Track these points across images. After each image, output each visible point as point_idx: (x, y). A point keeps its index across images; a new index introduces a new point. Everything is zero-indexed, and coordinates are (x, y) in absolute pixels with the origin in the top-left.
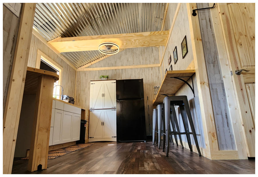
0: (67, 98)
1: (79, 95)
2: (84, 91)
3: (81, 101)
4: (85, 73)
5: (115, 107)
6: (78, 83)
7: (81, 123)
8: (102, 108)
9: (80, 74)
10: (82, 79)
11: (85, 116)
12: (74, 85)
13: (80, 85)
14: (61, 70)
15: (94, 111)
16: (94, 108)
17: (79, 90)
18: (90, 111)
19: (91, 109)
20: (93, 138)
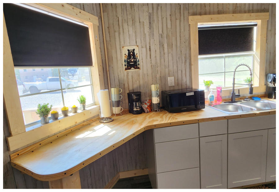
0: (275, 80)
14: (260, 20)
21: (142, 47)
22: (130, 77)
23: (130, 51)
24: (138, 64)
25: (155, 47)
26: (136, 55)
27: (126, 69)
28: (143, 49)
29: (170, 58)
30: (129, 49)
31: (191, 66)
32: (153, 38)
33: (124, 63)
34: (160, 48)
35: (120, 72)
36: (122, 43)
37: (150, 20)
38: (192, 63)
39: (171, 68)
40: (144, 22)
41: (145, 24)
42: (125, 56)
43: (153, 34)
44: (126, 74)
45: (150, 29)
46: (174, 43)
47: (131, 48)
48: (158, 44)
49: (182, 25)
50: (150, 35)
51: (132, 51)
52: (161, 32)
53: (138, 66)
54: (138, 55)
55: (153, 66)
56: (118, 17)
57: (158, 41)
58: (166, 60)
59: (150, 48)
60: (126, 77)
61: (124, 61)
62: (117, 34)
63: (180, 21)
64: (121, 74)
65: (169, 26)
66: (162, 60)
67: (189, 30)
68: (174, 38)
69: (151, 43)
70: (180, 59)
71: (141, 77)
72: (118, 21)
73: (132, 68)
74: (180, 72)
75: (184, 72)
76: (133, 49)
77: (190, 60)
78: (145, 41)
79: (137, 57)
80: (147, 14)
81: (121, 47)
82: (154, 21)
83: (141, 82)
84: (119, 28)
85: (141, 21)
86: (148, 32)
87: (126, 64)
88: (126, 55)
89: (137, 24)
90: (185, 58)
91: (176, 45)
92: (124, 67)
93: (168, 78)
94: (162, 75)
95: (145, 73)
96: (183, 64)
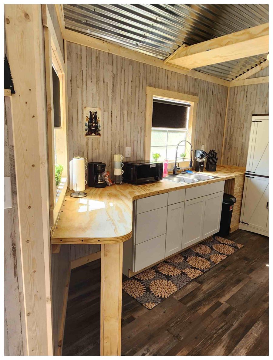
0: (202, 156)
1: (231, 136)
2: (241, 128)
3: (233, 148)
4: (245, 90)
6: (231, 112)
7: (223, 204)
9: (236, 92)
10: (238, 103)
12: (222, 117)
13: (233, 117)
14: (193, 102)
15: (253, 178)
16: (254, 172)
17: (231, 126)
18: (246, 176)
19: (248, 173)
20: (248, 224)
21: (105, 111)
22: (90, 144)
23: (92, 114)
24: (99, 129)
25: (116, 113)
26: (98, 119)
27: (86, 135)
28: (105, 113)
29: (129, 126)
30: (91, 111)
31: (145, 137)
32: (115, 103)
33: (85, 127)
34: (120, 115)
35: (80, 137)
36: (85, 102)
37: (113, 82)
38: (147, 134)
39: (129, 137)
40: (108, 83)
41: (109, 85)
42: (86, 119)
43: (116, 99)
44: (86, 140)
45: (113, 91)
46: (133, 112)
47: (93, 111)
48: (119, 109)
49: (140, 94)
50: (112, 98)
51: (94, 114)
52: (122, 98)
53: (99, 132)
54: (100, 119)
55: (113, 134)
56: (83, 71)
57: (120, 107)
58: (125, 128)
59: (111, 113)
60: (85, 144)
61: (85, 124)
62: (80, 90)
63: (139, 89)
64: (80, 140)
65: (130, 93)
66: (122, 128)
67: (146, 101)
68: (133, 106)
69: (113, 108)
70: (137, 129)
71: (101, 144)
72: (82, 76)
73: (93, 134)
74: (136, 142)
75: (139, 142)
76: (95, 112)
77: (145, 131)
78: (108, 105)
79: (99, 121)
80: (112, 74)
81: (83, 108)
82: (117, 83)
83: (101, 151)
84: (83, 84)
85: (105, 81)
86: (111, 95)
87: (87, 128)
88: (88, 117)
89: (101, 83)
90: (141, 128)
91: (135, 114)
92: (85, 132)
93: (126, 148)
94: (121, 144)
95: (105, 140)
96: (139, 134)
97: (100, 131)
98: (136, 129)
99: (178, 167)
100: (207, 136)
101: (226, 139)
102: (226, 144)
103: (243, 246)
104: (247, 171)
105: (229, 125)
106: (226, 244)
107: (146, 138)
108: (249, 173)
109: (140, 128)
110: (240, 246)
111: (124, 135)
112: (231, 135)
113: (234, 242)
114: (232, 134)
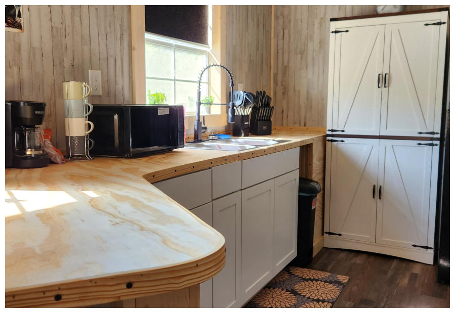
0: (246, 103)
1: (286, 69)
2: (303, 53)
3: (291, 93)
5: (433, 133)
6: (281, 21)
7: (300, 196)
8: (378, 134)
11: (311, 165)
12: (267, 32)
13: (286, 31)
15: (343, 141)
16: (343, 131)
17: (283, 50)
18: (329, 140)
19: (330, 133)
20: (340, 235)
24: (17, 11)
31: (132, 51)
38: (135, 43)
53: (17, 19)
55: (54, 30)
58: (85, 22)
66: (77, 19)
70: (112, 26)
71: (24, 54)
74: (111, 61)
75: (119, 62)
77: (130, 36)
83: (26, 75)
90: (121, 26)
93: (89, 71)
94: (76, 60)
95: (36, 44)
96: (118, 42)
97: (20, 16)
98: (110, 27)
99: (203, 126)
100: (245, 66)
101: (276, 75)
102: (277, 85)
103: (348, 278)
104: (329, 130)
105: (279, 48)
106: (317, 280)
107: (135, 53)
108: (334, 133)
109: (119, 26)
110: (344, 279)
111: (82, 37)
112: (285, 66)
113: (328, 274)
114: (286, 64)
